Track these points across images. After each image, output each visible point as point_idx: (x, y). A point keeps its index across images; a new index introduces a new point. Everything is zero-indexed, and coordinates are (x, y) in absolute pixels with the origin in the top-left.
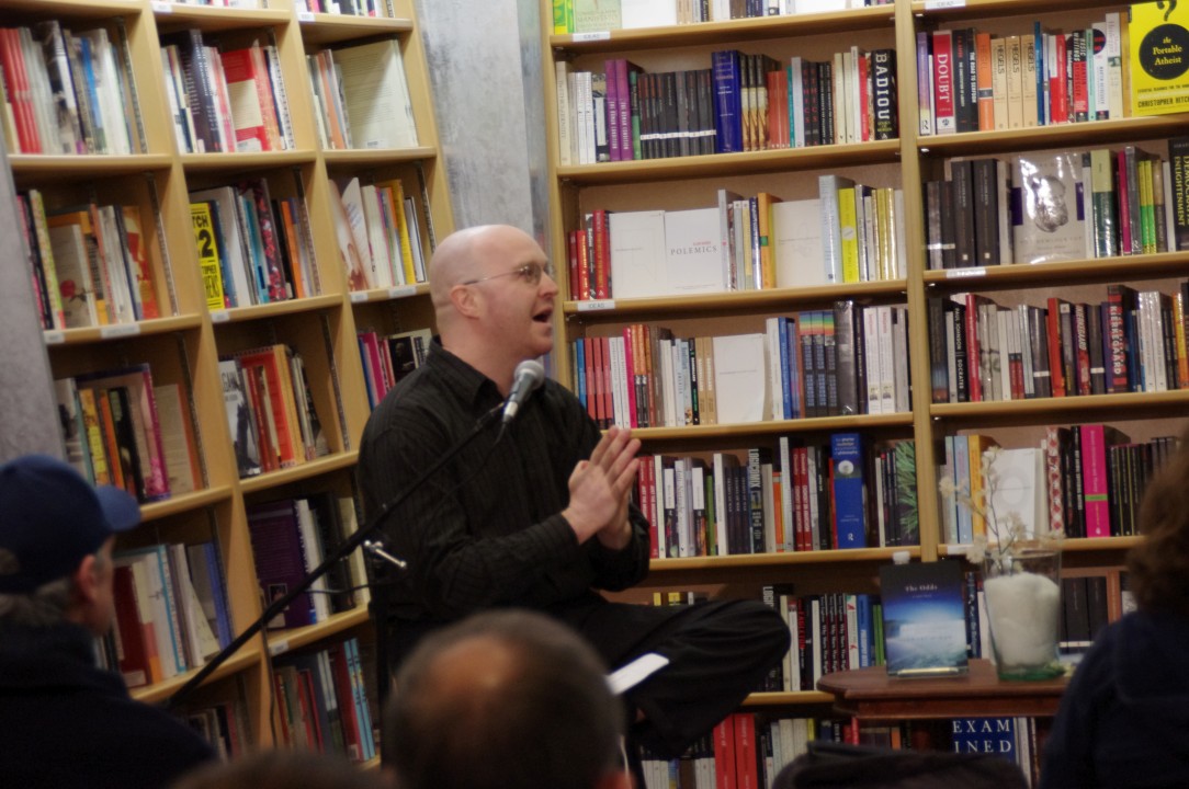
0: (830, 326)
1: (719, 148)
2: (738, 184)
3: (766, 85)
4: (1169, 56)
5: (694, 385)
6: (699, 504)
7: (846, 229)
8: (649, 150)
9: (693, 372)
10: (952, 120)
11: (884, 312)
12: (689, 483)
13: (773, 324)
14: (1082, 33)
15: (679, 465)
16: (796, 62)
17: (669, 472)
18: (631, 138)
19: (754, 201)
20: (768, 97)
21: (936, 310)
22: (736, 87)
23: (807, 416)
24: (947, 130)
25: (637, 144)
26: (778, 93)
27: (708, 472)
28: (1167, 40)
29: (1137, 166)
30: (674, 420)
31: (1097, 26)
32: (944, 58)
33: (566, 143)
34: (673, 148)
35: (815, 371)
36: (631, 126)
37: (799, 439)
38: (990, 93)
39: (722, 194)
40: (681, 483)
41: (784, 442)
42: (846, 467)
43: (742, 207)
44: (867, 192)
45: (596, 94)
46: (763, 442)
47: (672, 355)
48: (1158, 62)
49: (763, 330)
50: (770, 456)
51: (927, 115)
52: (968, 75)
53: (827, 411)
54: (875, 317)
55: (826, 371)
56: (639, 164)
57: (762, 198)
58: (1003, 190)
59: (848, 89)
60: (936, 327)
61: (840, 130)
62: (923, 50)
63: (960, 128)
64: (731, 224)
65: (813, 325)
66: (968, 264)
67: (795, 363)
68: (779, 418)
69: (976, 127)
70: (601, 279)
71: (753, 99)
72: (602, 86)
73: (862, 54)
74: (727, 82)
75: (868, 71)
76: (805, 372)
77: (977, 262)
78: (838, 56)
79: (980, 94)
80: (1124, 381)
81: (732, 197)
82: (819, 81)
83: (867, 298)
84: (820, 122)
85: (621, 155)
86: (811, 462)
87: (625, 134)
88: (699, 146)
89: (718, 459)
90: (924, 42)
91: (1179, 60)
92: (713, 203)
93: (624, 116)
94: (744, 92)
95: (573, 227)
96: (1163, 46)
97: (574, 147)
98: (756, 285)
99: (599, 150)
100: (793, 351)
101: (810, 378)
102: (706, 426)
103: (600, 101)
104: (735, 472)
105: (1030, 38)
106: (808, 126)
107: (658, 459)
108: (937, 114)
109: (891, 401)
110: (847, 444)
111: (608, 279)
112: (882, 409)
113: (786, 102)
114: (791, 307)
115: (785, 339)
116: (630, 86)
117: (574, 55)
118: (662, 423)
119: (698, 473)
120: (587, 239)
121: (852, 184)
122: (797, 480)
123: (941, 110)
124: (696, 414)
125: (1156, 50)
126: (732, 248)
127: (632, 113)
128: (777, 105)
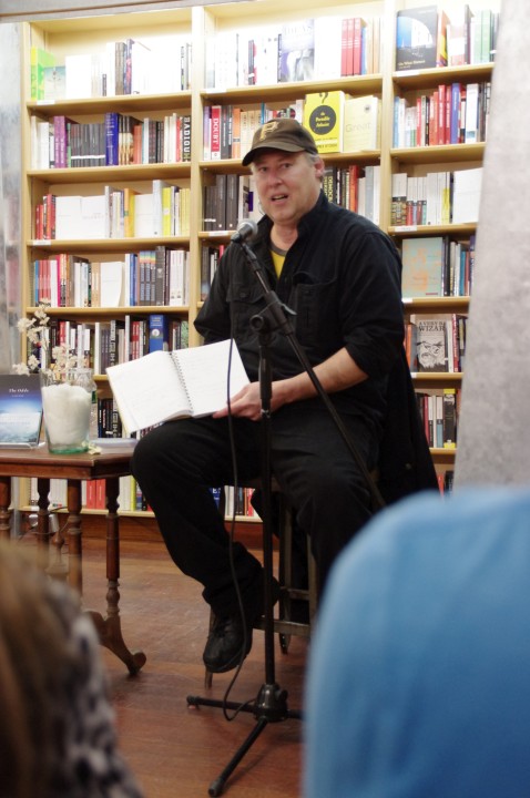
0: (154, 259)
1: (107, 164)
2: (115, 185)
3: (132, 132)
4: (323, 122)
5: (90, 287)
6: (87, 348)
7: (165, 209)
8: (74, 163)
9: (89, 280)
10: (219, 153)
11: (181, 252)
12: (83, 337)
13: (128, 256)
14: (285, 111)
15: (79, 327)
16: (146, 121)
17: (73, 331)
18: (66, 158)
19: (123, 192)
20: (134, 139)
21: (206, 253)
22: (116, 132)
23: (141, 305)
24: (215, 159)
25: (69, 162)
26: (138, 137)
27: (92, 332)
28: (323, 114)
30: (79, 304)
31: (292, 106)
32: (217, 121)
33: (35, 158)
34: (89, 163)
35: (145, 282)
36: (66, 151)
37: (136, 317)
38: (239, 140)
39: (107, 188)
40: (80, 337)
41: (127, 318)
42: (156, 333)
43: (117, 195)
44: (177, 190)
45: (51, 134)
46: (118, 318)
47: (80, 268)
48: (318, 125)
49: (123, 260)
50: (121, 325)
51: (208, 150)
52: (228, 130)
53: (150, 303)
54: (176, 255)
55: (150, 282)
56: (70, 170)
57: (126, 191)
58: (241, 191)
59: (170, 133)
60: (205, 263)
61: (165, 158)
62: (207, 116)
63: (222, 157)
64: (111, 204)
65: (147, 258)
66: (221, 229)
67: (137, 278)
68: (127, 306)
69: (230, 157)
70: (48, 230)
71: (125, 139)
72: (53, 130)
73: (178, 118)
74: (111, 129)
75: (180, 126)
76: (141, 283)
77: (226, 228)
78: (166, 118)
79: (234, 140)
81: (113, 190)
82: (157, 130)
83: (171, 246)
84: (156, 153)
85: (60, 166)
86: (141, 329)
87: (62, 155)
88: (100, 163)
89: (97, 325)
90: (207, 111)
91: (327, 125)
92: (102, 193)
93: (63, 145)
94: (120, 135)
95: (37, 204)
96: (320, 117)
97: (39, 161)
98: (120, 236)
99: (51, 163)
100: (137, 271)
101: (143, 285)
102: (95, 308)
103: (52, 138)
104: (105, 333)
105: (259, 112)
106: (150, 155)
107: (68, 323)
108: (213, 150)
109: (181, 299)
110: (157, 321)
111: (53, 231)
112: (175, 304)
113: (141, 141)
114: (136, 249)
115: (134, 263)
116: (66, 131)
117: (44, 114)
118: (73, 305)
119: (88, 331)
120: (44, 209)
121: (169, 186)
122: (133, 338)
123: (214, 147)
124: (90, 302)
125: (317, 119)
126: (111, 216)
127: (67, 144)
128: (135, 145)
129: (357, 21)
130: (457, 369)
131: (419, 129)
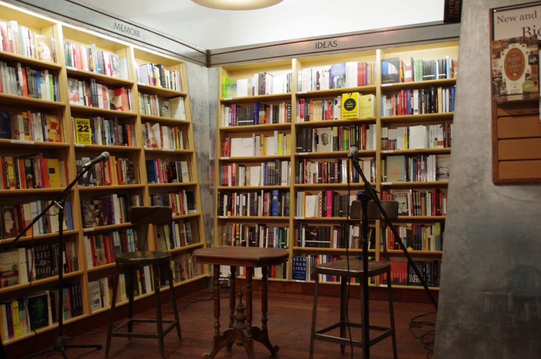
0: (274, 165)
1: (254, 124)
2: (257, 133)
3: (265, 110)
4: (350, 105)
5: (246, 177)
6: (244, 204)
7: (280, 143)
8: (240, 124)
9: (245, 174)
10: (303, 119)
11: (286, 162)
12: (242, 199)
13: (263, 164)
14: (333, 101)
15: (241, 195)
16: (271, 106)
17: (238, 197)
18: (236, 122)
19: (261, 136)
20: (266, 113)
21: (298, 162)
22: (258, 111)
23: (268, 185)
24: (301, 121)
25: (237, 123)
26: (268, 112)
27: (247, 198)
28: (350, 102)
29: (343, 131)
30: (241, 185)
31: (336, 99)
32: (303, 105)
33: (223, 122)
34: (246, 124)
35: (270, 175)
36: (236, 119)
37: (266, 191)
38: (312, 113)
39: (254, 134)
40: (241, 199)
41: (262, 191)
42: (275, 198)
43: (258, 137)
44: (285, 135)
45: (230, 112)
46: (258, 191)
47: (241, 169)
48: (348, 107)
49: (261, 166)
50: (259, 194)
51: (298, 118)
52: (307, 108)
53: (272, 185)
54: (284, 164)
55: (273, 175)
56: (238, 127)
57: (262, 135)
58: (314, 135)
59: (282, 111)
60: (297, 167)
61: (280, 121)
62: (298, 103)
63: (305, 121)
64: (255, 141)
65: (271, 165)
66: (305, 152)
67: (267, 173)
68: (262, 185)
69: (308, 121)
70: (228, 153)
71: (262, 113)
72: (231, 110)
73: (285, 104)
74: (256, 109)
75: (286, 108)
76: (268, 175)
77: (307, 151)
78: (280, 104)
79: (310, 113)
80: (337, 181)
81: (256, 135)
82: (276, 110)
83: (282, 159)
84: (276, 119)
85: (233, 125)
86: (268, 196)
87: (235, 120)
88: (251, 124)
89: (249, 194)
90: (298, 101)
91: (352, 107)
92: (252, 137)
93: (235, 116)
94: (260, 112)
95: (223, 141)
96: (349, 103)
97: (224, 124)
98: (259, 155)
99: (230, 124)
100: (267, 171)
101: (269, 177)
102: (248, 186)
103: (230, 113)
104: (252, 198)
105: (322, 101)
106: (273, 120)
107: (236, 194)
108: (301, 118)
109: (286, 183)
110: (276, 192)
111: (230, 153)
112: (284, 185)
113: (269, 114)
114: (266, 160)
115: (265, 167)
116: (237, 110)
117: (227, 103)
118: (238, 185)
119: (244, 197)
120: (226, 143)
121: (281, 133)
122: (265, 200)
123: (301, 117)
124: (245, 184)
125: (347, 104)
126: (255, 147)
127: (237, 116)
128: (267, 115)
129: (364, 64)
130: (412, 215)
131: (393, 109)
